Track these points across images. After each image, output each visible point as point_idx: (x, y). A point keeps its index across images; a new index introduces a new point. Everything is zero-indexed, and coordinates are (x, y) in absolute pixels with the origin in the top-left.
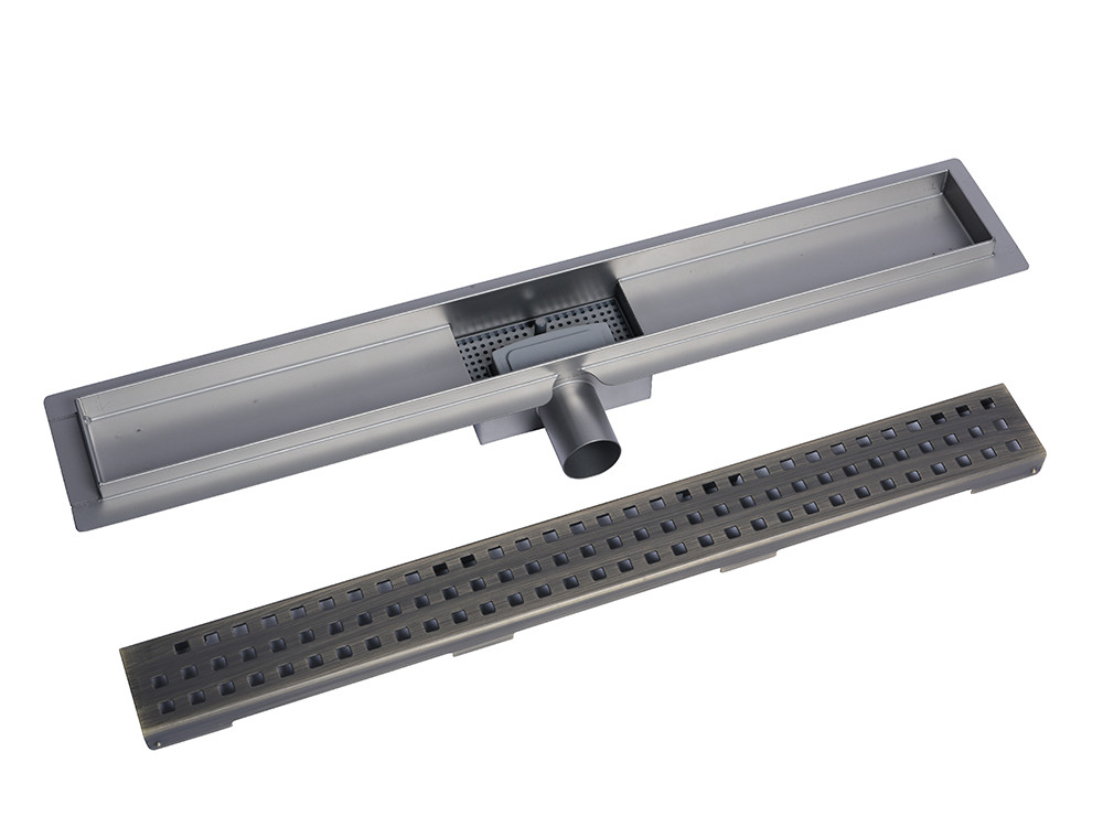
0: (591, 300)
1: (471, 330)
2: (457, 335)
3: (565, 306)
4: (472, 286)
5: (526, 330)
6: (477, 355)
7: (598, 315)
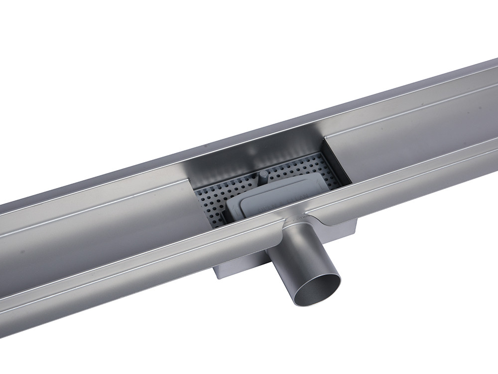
0: (301, 154)
1: (205, 183)
2: (195, 187)
3: (281, 160)
4: (205, 146)
5: (251, 181)
6: (212, 203)
7: (308, 167)
